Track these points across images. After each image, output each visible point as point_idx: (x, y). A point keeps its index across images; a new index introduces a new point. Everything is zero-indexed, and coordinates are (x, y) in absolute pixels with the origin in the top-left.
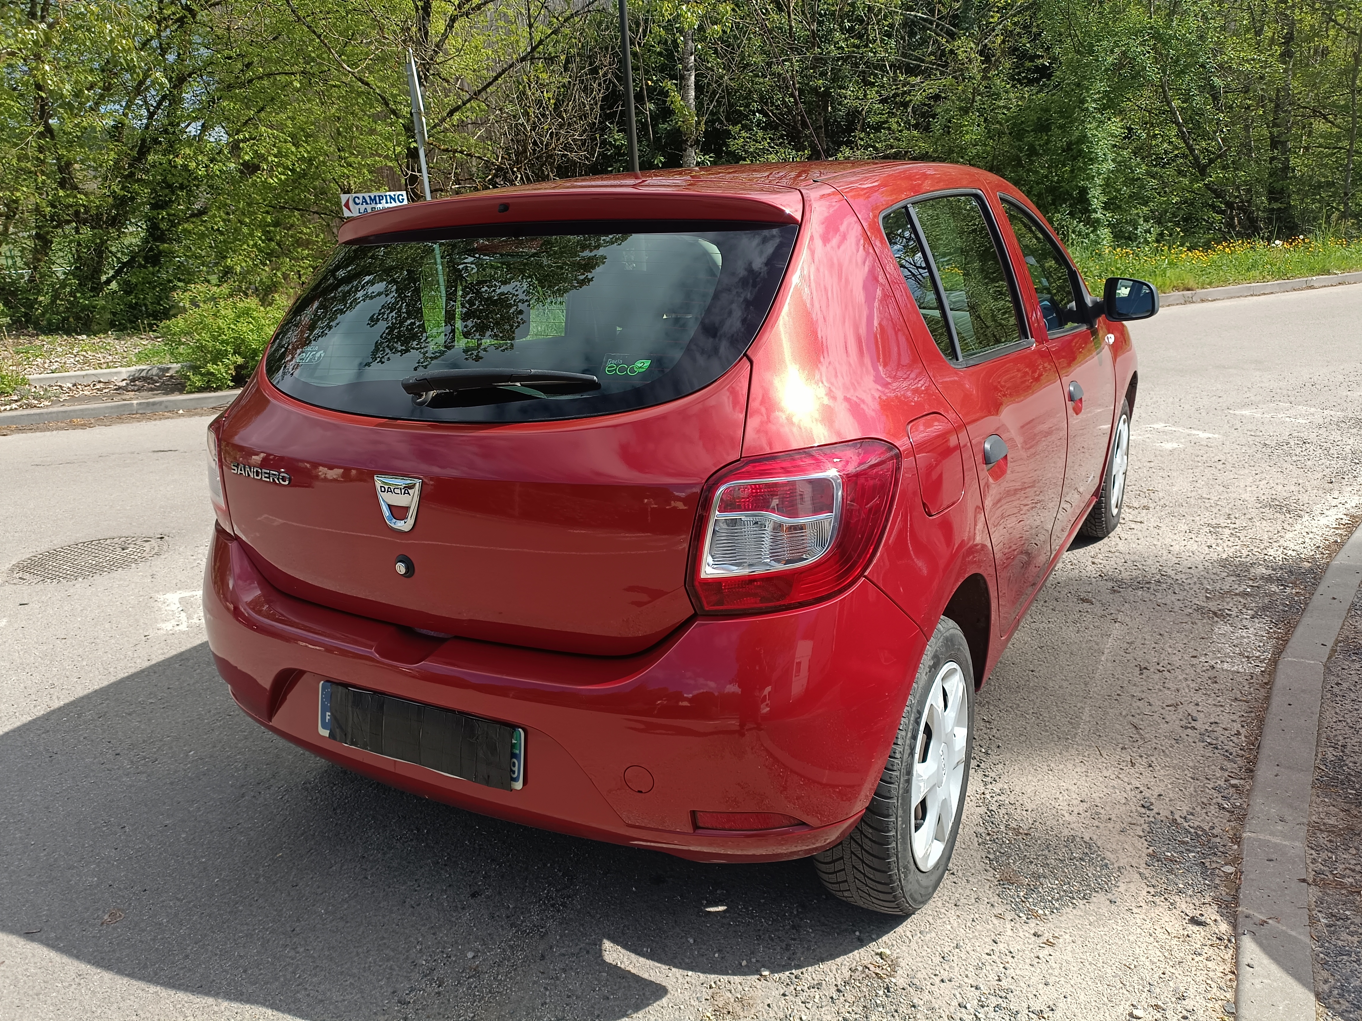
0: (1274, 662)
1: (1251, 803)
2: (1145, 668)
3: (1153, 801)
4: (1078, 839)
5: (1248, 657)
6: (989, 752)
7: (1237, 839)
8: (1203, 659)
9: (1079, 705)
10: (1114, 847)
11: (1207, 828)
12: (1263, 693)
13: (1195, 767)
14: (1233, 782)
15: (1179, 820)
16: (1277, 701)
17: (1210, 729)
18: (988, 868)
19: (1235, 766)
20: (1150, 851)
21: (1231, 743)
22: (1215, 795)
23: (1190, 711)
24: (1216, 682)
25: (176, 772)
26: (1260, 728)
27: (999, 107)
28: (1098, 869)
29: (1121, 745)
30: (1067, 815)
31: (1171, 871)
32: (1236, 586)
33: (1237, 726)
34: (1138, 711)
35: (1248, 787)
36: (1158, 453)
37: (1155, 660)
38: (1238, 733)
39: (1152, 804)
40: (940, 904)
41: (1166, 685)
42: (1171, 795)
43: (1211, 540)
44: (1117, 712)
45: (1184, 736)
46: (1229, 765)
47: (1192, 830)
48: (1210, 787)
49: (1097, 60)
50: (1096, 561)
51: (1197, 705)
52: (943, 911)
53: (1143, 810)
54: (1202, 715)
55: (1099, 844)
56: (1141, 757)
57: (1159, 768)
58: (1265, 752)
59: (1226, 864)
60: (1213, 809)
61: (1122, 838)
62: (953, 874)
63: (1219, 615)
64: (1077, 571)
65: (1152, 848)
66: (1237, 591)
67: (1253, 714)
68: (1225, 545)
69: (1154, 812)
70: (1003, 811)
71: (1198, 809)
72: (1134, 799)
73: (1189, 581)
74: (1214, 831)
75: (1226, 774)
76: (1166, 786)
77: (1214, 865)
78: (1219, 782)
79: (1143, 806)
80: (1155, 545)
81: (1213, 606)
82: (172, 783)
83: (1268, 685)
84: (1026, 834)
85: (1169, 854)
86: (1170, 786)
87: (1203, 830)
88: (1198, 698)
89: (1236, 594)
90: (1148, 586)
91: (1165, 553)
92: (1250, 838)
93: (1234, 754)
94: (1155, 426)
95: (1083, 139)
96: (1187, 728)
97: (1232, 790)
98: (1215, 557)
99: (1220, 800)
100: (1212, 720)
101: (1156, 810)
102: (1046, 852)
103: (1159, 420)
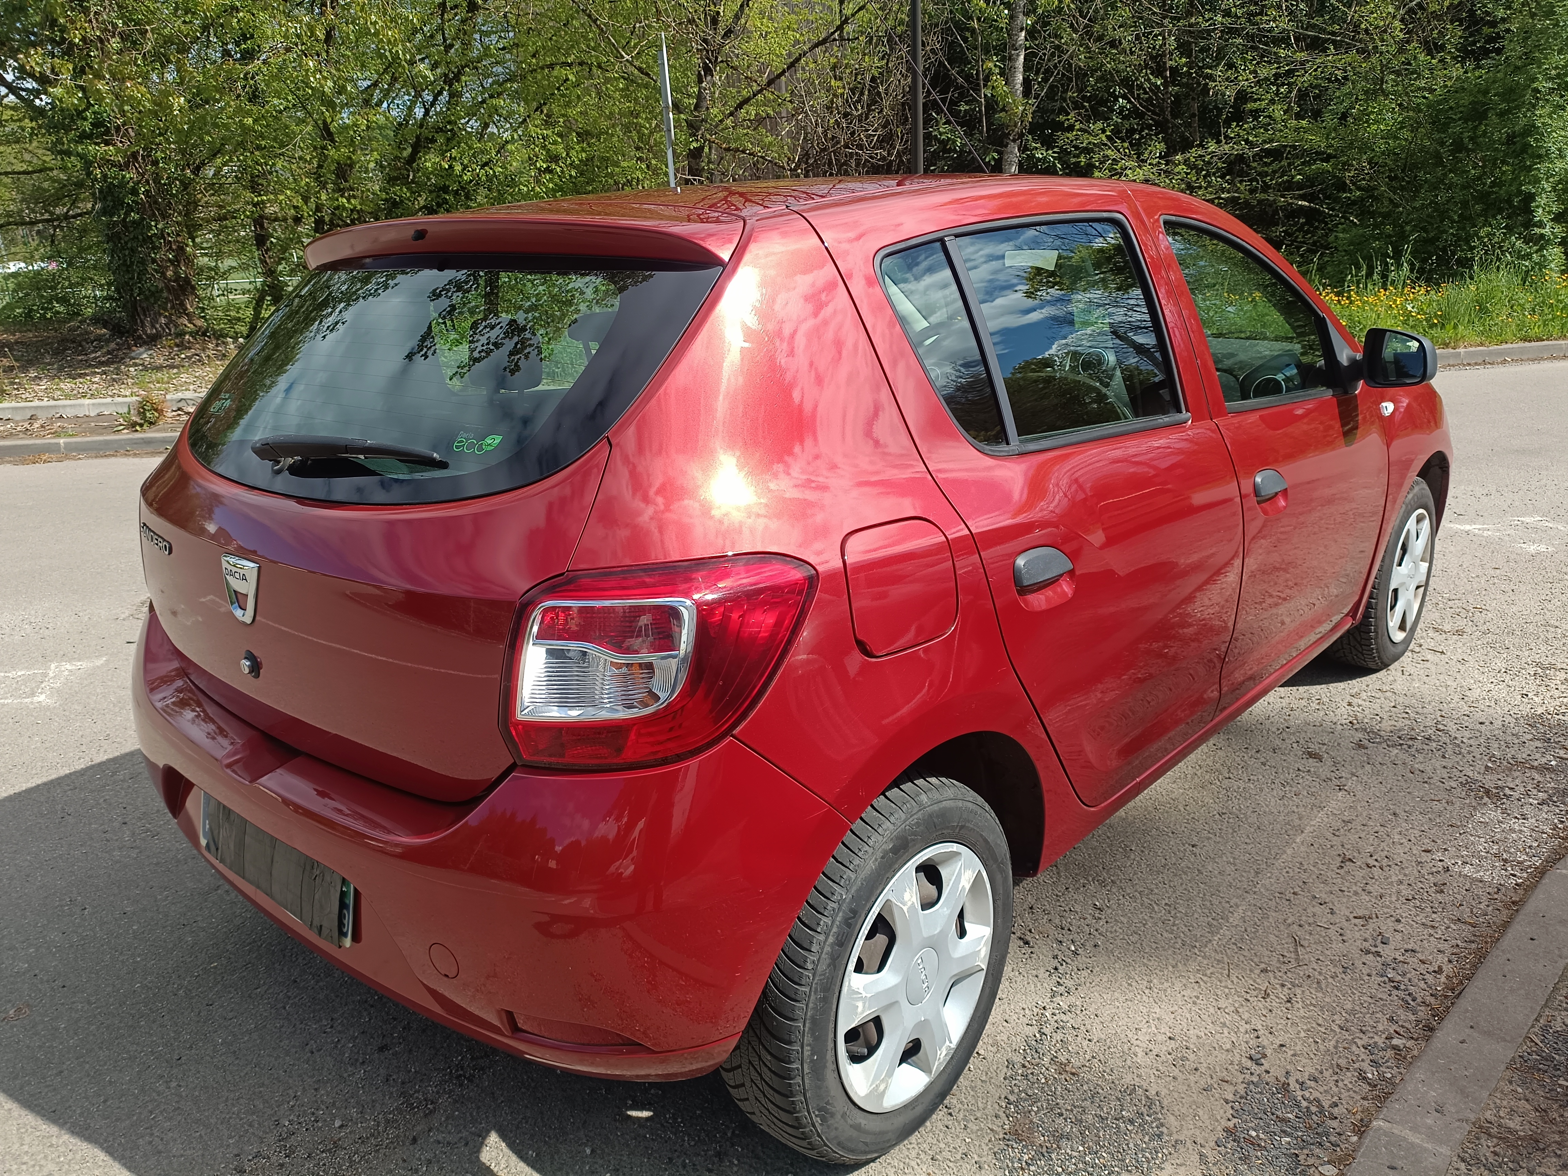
0: (1541, 872)
1: (1407, 1078)
2: (1350, 860)
3: (1269, 1052)
4: (1140, 1092)
5: (1505, 861)
6: (1080, 951)
7: (1361, 1129)
8: (1439, 855)
9: (1234, 901)
10: (1183, 1110)
11: (1326, 1104)
12: (1504, 915)
13: (1352, 1012)
14: (1395, 1042)
15: (1293, 1085)
16: (1518, 929)
17: (1401, 958)
18: (1001, 1114)
19: (1413, 1018)
20: (1231, 1124)
21: (1422, 984)
22: (1363, 1056)
23: (1384, 928)
24: (1442, 892)
25: (168, 851)
26: (1475, 967)
27: (1419, 89)
28: (1147, 1139)
29: (1263, 966)
30: (1140, 1054)
31: (1245, 1159)
32: (1538, 756)
33: (1442, 959)
34: (1311, 920)
35: (1416, 1053)
36: (1512, 557)
37: (1371, 849)
38: (1440, 971)
39: (1265, 1056)
40: (914, 1154)
41: (1369, 887)
42: (1298, 1048)
43: (1531, 687)
44: (1281, 918)
45: (1358, 964)
46: (1403, 1015)
47: (1304, 1104)
48: (1360, 1043)
49: (1556, 25)
50: (1355, 701)
51: (1398, 921)
52: (913, 1164)
53: (1249, 1063)
54: (1399, 936)
55: (1165, 1103)
56: (1283, 985)
57: (1300, 1005)
58: (1464, 1003)
59: (1329, 1162)
60: (1349, 1078)
61: (1201, 1099)
62: (950, 1114)
63: (1495, 795)
64: (1322, 713)
65: (1235, 1120)
66: (1536, 764)
67: (1474, 946)
68: (1548, 694)
69: (1263, 1068)
70: (1059, 1036)
71: (1327, 1074)
72: (1244, 1045)
73: (1472, 742)
74: (1336, 1111)
75: (1395, 1027)
76: (1299, 1033)
77: (1311, 1161)
78: (1377, 1038)
79: (1251, 1058)
80: (1447, 686)
81: (1489, 781)
82: (157, 864)
83: (1516, 906)
84: (1073, 1074)
85: (1254, 1134)
86: (1303, 1034)
87: (1320, 1106)
88: (1404, 911)
89: (1532, 767)
90: (1410, 743)
91: (1456, 698)
92: (1380, 1128)
93: (1419, 1000)
94: (1527, 519)
95: (1531, 129)
96: (1368, 952)
97: (1390, 1053)
98: (1526, 710)
99: (1365, 1066)
100: (1410, 947)
101: (1266, 1066)
102: (1087, 1103)
103: (1536, 511)
